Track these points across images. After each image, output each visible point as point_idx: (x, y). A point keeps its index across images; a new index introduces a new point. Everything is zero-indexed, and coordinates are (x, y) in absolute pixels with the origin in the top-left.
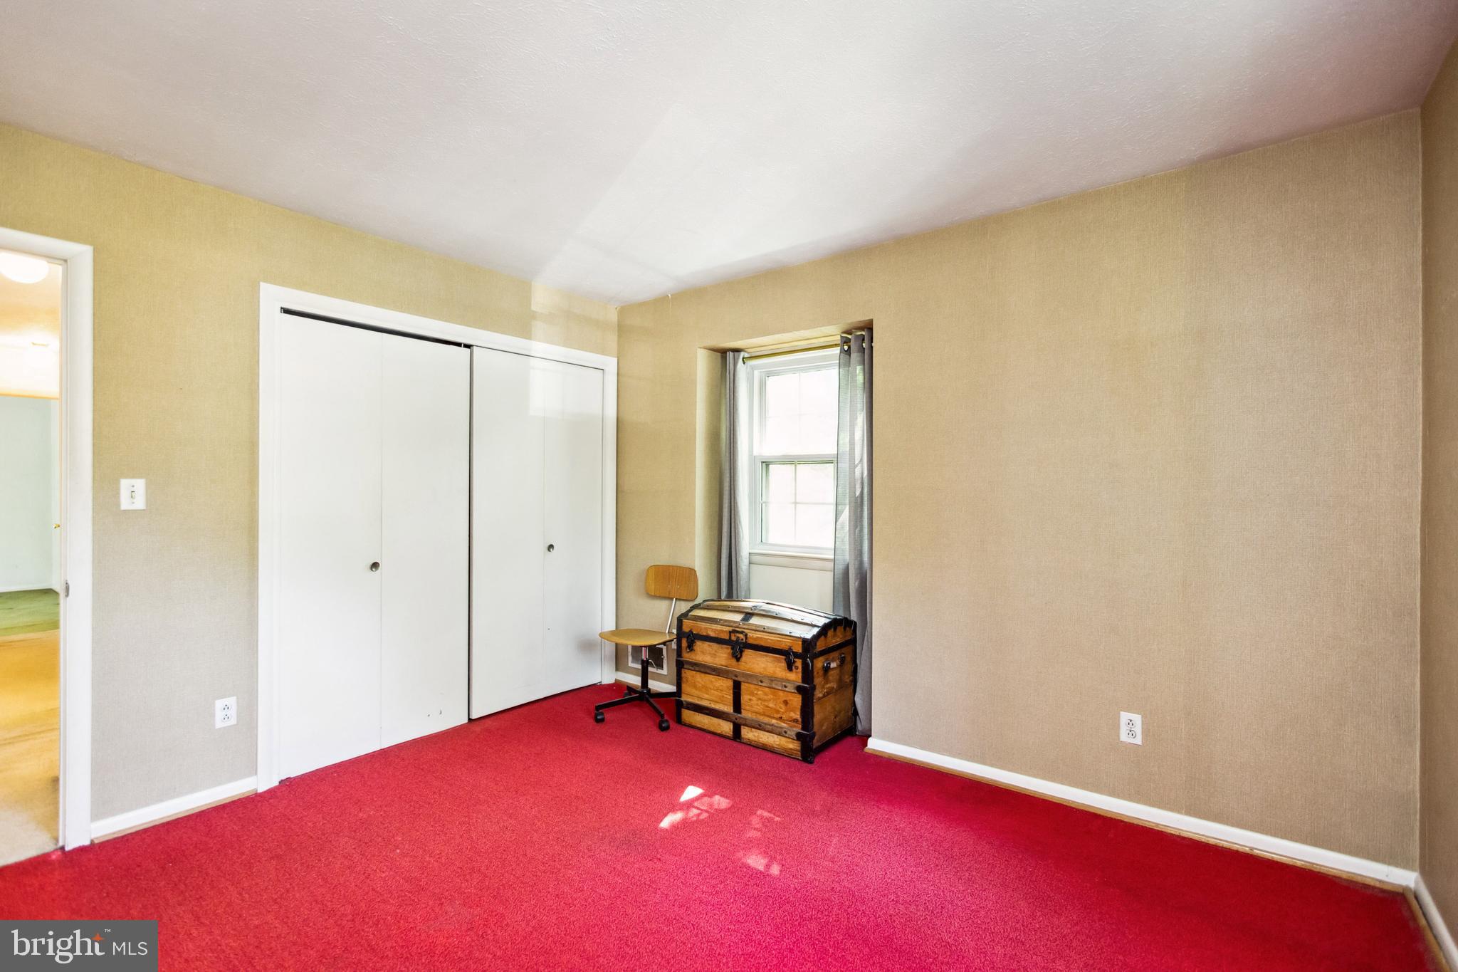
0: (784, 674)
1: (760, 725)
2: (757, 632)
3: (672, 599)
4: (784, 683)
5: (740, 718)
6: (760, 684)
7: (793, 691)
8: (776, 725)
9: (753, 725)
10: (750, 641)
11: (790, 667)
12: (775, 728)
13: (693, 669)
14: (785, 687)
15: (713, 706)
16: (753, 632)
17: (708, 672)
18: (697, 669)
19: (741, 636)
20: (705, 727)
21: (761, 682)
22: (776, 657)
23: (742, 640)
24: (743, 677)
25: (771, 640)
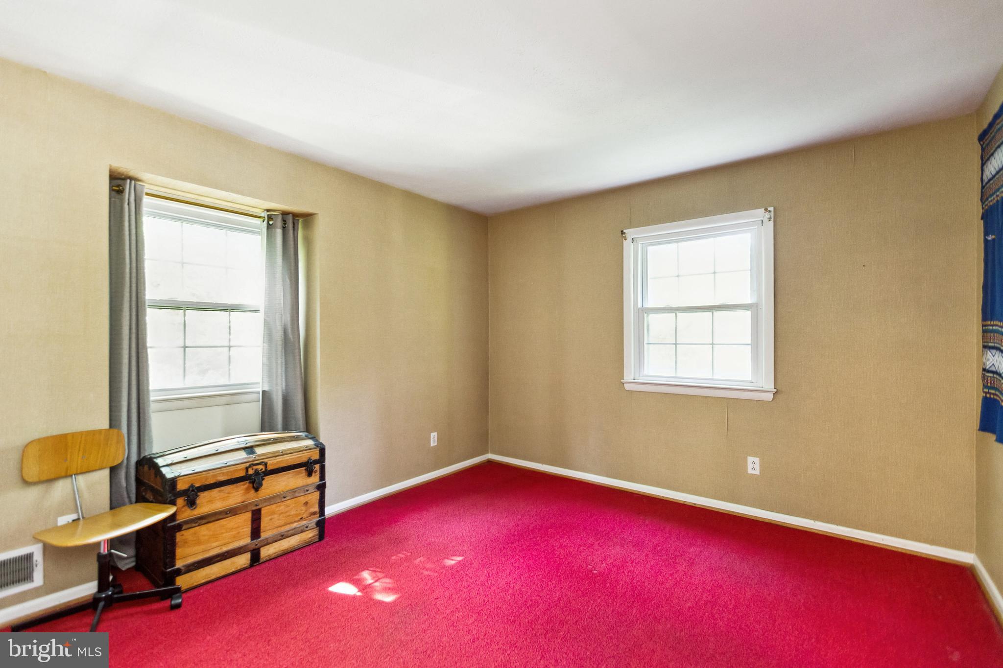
0: (304, 481)
1: (282, 536)
2: (278, 457)
3: (71, 476)
4: (306, 489)
5: (262, 540)
6: (285, 499)
7: (314, 491)
8: (298, 526)
9: (275, 540)
10: (270, 468)
11: (310, 474)
12: (296, 530)
13: (197, 524)
14: (307, 491)
15: (225, 549)
16: (274, 458)
17: (221, 517)
18: (204, 521)
19: (260, 467)
20: (218, 575)
21: (284, 497)
22: (298, 471)
23: (262, 469)
24: (265, 502)
25: (291, 459)
